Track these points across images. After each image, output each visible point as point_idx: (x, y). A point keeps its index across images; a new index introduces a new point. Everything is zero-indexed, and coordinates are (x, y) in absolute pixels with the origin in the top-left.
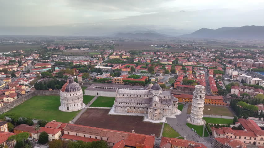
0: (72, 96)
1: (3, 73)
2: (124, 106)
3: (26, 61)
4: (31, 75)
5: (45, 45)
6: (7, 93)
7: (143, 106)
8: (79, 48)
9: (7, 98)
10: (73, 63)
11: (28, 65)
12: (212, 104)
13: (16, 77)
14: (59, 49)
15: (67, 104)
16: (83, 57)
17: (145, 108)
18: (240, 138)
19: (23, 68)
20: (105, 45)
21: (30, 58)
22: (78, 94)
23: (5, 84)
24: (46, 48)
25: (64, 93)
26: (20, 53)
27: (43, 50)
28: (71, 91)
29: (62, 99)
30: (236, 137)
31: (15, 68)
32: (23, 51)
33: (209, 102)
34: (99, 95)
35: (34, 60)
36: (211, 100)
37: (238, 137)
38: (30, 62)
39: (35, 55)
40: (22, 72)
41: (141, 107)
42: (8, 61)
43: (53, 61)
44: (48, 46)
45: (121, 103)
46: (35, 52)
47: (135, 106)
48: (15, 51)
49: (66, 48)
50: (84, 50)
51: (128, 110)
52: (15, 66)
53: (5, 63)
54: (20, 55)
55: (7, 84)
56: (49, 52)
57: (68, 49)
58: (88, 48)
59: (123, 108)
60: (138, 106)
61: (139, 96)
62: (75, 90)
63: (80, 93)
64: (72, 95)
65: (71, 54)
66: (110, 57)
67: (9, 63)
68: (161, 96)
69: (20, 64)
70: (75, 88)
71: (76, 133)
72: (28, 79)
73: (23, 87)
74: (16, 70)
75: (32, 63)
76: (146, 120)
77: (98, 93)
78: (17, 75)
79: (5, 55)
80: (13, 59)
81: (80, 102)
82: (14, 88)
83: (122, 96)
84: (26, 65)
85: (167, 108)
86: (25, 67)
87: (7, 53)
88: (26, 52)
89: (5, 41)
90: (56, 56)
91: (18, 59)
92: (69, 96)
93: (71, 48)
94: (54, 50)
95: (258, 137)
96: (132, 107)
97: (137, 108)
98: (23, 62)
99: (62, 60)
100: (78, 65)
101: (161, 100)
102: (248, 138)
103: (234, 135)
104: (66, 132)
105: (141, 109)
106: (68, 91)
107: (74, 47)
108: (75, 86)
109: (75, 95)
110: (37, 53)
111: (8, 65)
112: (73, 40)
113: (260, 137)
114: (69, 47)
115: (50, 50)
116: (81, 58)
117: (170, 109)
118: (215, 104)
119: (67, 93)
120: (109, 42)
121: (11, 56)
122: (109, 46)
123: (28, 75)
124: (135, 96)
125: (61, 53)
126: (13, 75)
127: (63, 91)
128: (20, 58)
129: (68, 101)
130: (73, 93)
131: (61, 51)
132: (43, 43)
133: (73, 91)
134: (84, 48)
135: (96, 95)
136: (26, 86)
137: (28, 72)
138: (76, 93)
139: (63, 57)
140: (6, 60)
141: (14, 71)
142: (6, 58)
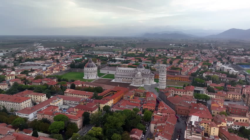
1: (52, 60)
2: (120, 77)
3: (65, 54)
4: (69, 61)
5: (80, 43)
6: (54, 69)
8: (106, 45)
9: (55, 71)
10: (98, 56)
11: (67, 56)
12: (181, 80)
13: (59, 62)
14: (90, 46)
15: (88, 75)
16: (107, 52)
18: (178, 92)
19: (63, 57)
20: (129, 44)
21: (68, 52)
22: (94, 70)
23: (53, 66)
24: (81, 45)
25: (86, 68)
26: (61, 48)
27: (78, 47)
28: (90, 67)
29: (85, 72)
30: (175, 92)
31: (59, 57)
32: (64, 47)
33: (179, 79)
34: (109, 73)
35: (71, 53)
36: (180, 78)
37: (176, 92)
38: (68, 54)
39: (72, 50)
40: (63, 60)
41: (130, 78)
42: (54, 53)
43: (84, 54)
44: (82, 44)
45: (118, 75)
46: (72, 48)
47: (126, 77)
48: (58, 47)
49: (96, 45)
50: (110, 48)
51: (122, 80)
52: (59, 56)
53: (52, 54)
54: (61, 50)
55: (54, 65)
56: (83, 48)
57: (97, 47)
58: (114, 45)
59: (120, 78)
60: (128, 77)
61: (130, 72)
62: (92, 67)
63: (96, 69)
64: (90, 70)
65: (99, 50)
66: (128, 52)
67: (55, 54)
68: (143, 72)
69: (62, 55)
70: (93, 66)
71: (89, 85)
72: (66, 64)
73: (64, 67)
74: (59, 58)
75: (70, 55)
76: (131, 85)
77: (108, 72)
78: (60, 61)
79: (52, 49)
80: (57, 52)
81: (95, 75)
82: (59, 67)
83: (119, 71)
84: (66, 56)
85: (146, 79)
86: (65, 57)
87: (53, 48)
88: (66, 48)
89: (51, 40)
90: (87, 51)
91: (60, 52)
92: (89, 70)
93: (100, 45)
94: (87, 46)
95: (187, 92)
96: (125, 78)
97: (128, 79)
98: (64, 54)
99: (91, 54)
100: (101, 56)
101: (143, 74)
102: (182, 92)
103: (174, 91)
104: (84, 85)
105: (130, 79)
106: (88, 67)
107: (102, 45)
108: (92, 64)
109: (92, 70)
110: (74, 49)
111: (54, 55)
112: (104, 39)
113: (189, 92)
114: (99, 45)
115: (83, 47)
116: (105, 53)
117: (148, 80)
118: (183, 81)
119: (88, 68)
120: (134, 41)
121: (56, 50)
122: (132, 45)
123: (66, 62)
124: (128, 71)
125: (91, 49)
126: (58, 61)
127: (86, 67)
128: (62, 52)
129: (88, 73)
130: (91, 68)
131: (92, 48)
132: (79, 42)
133: (91, 67)
134: (110, 45)
135: (107, 73)
136: (65, 67)
137: (67, 60)
138: (93, 68)
139: (92, 52)
140: (53, 53)
141: (58, 59)
142: (52, 51)
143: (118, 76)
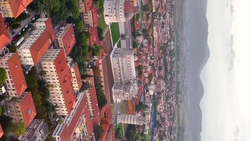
0: (120, 7)
7: (123, 80)
17: (121, 81)
47: (122, 73)
51: (117, 69)
60: (122, 76)
61: (130, 73)
96: (120, 72)
97: (119, 75)
105: (119, 78)
130: (123, 8)
143: (120, 63)
